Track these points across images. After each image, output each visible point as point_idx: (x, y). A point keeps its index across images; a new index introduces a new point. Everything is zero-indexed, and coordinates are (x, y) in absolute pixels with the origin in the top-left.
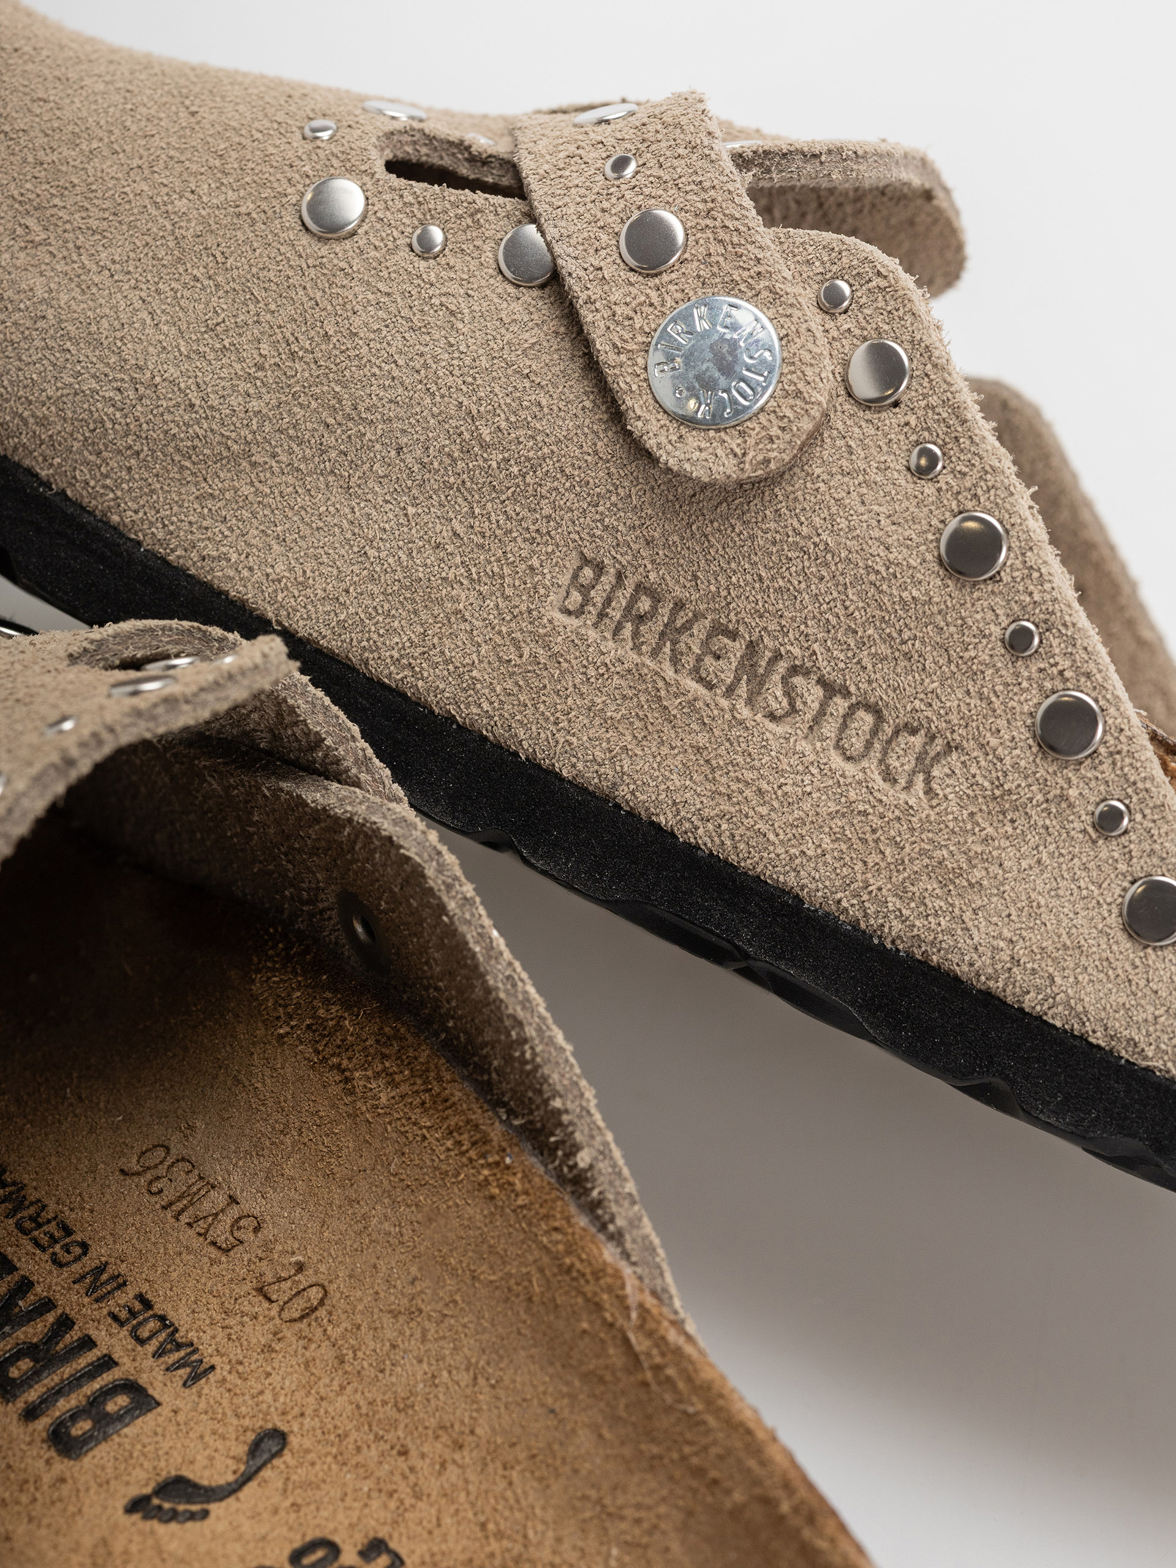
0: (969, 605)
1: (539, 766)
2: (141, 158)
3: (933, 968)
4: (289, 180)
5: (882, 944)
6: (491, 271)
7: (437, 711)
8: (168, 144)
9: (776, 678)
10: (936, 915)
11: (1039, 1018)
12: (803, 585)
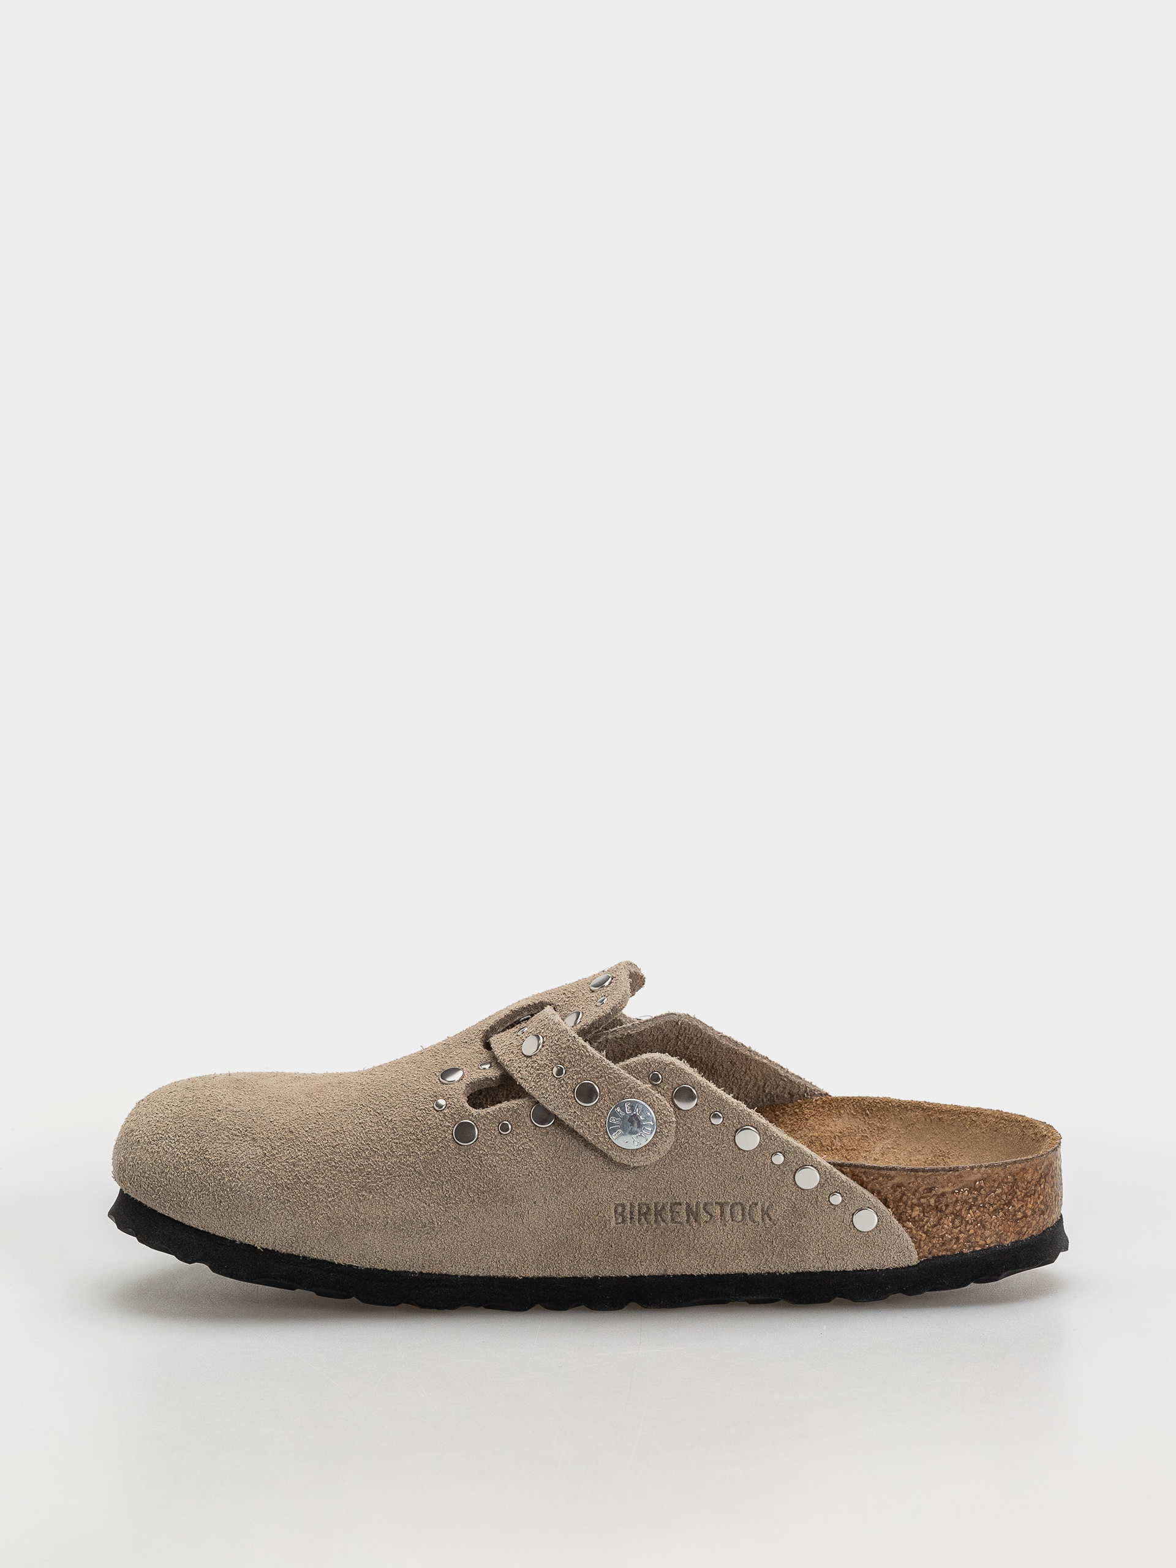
0: (755, 1158)
1: (635, 1276)
2: (386, 1149)
3: (801, 1273)
4: (444, 1131)
5: (780, 1274)
6: (533, 1128)
7: (590, 1277)
8: (391, 1138)
9: (702, 1210)
10: (795, 1258)
11: (844, 1271)
12: (696, 1178)
